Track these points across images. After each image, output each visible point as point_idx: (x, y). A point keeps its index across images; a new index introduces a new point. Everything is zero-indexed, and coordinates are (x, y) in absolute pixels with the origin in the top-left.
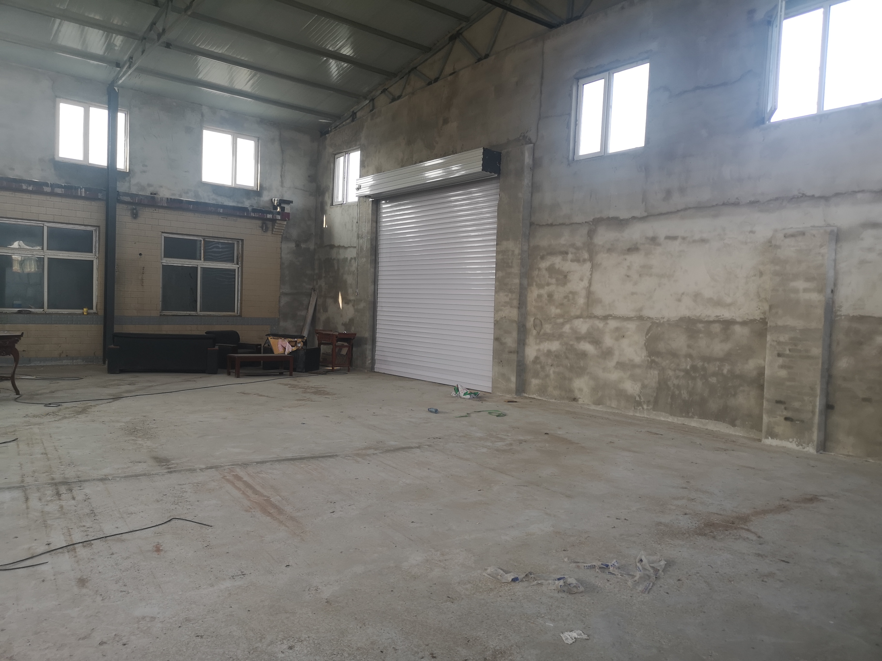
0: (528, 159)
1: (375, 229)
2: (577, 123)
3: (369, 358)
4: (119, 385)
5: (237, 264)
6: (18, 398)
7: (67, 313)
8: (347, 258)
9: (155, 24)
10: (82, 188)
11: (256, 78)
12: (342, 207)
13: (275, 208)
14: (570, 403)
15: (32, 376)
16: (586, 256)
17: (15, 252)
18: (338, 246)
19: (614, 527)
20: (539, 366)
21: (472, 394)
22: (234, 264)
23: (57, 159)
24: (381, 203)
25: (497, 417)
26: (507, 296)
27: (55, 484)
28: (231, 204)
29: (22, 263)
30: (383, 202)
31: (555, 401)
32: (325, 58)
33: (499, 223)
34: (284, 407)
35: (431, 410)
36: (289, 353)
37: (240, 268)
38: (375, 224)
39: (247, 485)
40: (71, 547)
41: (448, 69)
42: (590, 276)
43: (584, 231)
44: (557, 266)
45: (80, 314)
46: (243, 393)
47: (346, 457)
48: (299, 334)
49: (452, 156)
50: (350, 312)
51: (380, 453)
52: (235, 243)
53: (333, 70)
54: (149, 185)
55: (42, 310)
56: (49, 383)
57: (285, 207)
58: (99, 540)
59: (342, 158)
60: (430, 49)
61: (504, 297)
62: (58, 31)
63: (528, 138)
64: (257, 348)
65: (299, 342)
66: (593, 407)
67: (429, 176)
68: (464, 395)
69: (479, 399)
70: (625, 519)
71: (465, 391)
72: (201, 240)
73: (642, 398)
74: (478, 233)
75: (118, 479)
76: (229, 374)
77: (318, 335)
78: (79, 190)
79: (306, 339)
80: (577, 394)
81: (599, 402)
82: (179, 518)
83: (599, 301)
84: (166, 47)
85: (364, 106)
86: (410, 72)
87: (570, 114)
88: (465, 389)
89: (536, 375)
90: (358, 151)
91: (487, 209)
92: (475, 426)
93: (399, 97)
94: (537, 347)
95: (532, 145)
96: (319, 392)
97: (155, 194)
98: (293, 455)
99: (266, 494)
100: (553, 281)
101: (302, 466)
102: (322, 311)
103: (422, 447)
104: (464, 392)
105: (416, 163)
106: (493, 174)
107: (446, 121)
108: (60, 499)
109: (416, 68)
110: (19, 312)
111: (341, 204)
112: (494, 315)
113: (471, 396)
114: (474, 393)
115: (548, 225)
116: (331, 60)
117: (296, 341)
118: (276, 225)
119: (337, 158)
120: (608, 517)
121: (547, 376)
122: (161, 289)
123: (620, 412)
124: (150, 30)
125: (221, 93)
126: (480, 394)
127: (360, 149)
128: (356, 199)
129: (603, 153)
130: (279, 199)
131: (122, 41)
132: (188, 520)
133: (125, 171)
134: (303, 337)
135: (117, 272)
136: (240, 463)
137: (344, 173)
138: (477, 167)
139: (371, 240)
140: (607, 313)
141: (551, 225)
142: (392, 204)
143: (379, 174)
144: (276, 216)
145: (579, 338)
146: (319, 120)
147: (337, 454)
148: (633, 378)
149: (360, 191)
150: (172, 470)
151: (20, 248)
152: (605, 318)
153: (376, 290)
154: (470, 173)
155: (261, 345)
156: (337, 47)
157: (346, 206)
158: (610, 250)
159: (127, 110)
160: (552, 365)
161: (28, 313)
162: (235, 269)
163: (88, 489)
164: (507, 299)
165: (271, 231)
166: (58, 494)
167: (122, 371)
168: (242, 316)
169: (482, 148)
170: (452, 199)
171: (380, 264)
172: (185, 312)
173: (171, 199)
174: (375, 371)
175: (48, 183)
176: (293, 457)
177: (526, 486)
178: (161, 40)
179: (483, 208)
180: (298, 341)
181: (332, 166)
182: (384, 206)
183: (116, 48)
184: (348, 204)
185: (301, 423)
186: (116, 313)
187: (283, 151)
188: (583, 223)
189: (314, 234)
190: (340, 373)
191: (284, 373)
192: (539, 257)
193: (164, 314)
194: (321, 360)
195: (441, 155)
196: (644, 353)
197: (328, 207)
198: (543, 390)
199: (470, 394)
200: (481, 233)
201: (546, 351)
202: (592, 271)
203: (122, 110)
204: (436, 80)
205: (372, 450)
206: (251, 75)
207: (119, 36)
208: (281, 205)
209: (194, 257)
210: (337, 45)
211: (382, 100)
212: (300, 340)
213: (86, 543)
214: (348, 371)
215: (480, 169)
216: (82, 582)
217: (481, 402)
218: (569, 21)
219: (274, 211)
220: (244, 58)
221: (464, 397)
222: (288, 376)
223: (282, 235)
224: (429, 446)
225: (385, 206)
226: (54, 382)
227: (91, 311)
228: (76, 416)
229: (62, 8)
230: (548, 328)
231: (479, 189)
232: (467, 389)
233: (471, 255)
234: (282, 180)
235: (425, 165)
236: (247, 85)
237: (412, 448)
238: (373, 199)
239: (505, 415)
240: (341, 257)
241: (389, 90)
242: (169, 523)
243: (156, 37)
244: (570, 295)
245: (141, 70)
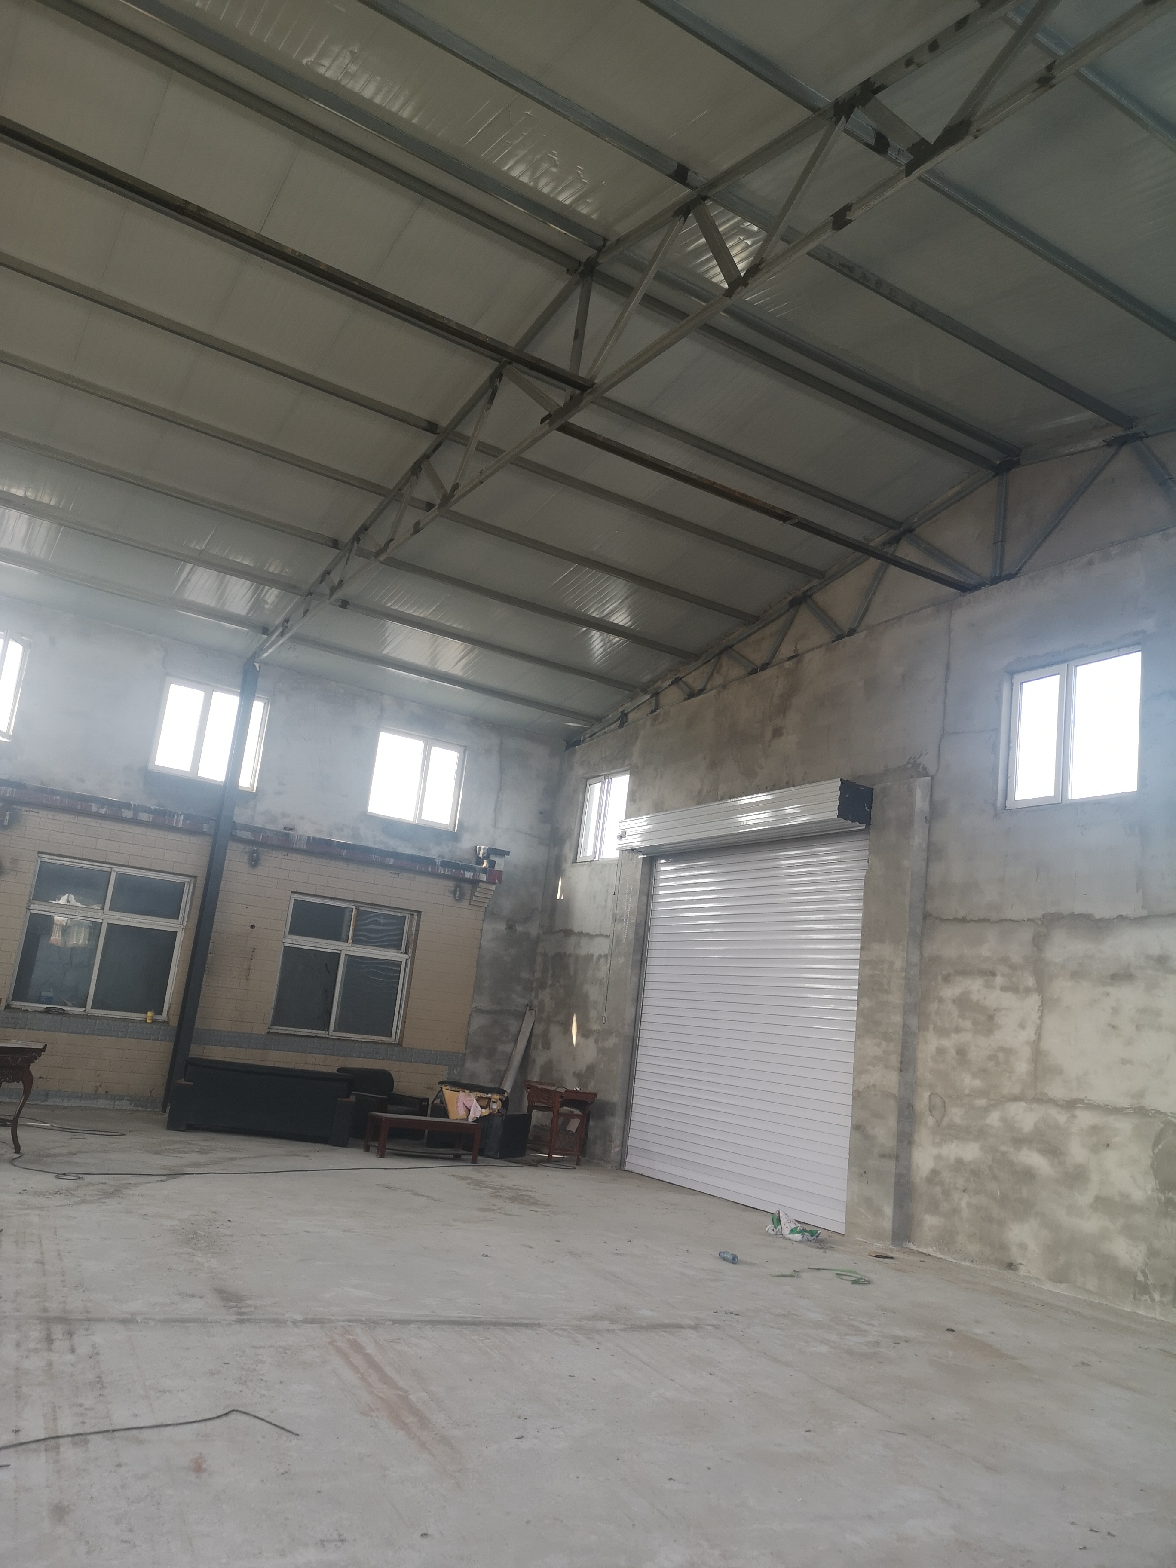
0: (920, 803)
1: (645, 907)
2: (1011, 745)
3: (617, 1142)
4: (180, 1152)
5: (406, 953)
6: (16, 1158)
7: (120, 1018)
8: (592, 955)
9: (329, 573)
10: (181, 815)
11: (472, 656)
12: (591, 865)
13: (479, 861)
14: (1001, 1272)
15: (45, 1121)
16: (1031, 982)
17: (61, 910)
18: (579, 932)
19: (1085, 1548)
20: (938, 1189)
21: (805, 1233)
22: (400, 952)
23: (150, 767)
24: (658, 863)
25: (853, 1283)
26: (879, 1045)
27: (48, 1321)
28: (409, 851)
29: (65, 930)
30: (663, 861)
31: (972, 1265)
32: (585, 629)
33: (866, 910)
34: (455, 1220)
35: (725, 1255)
36: (476, 1119)
37: (410, 959)
38: (644, 899)
39: (372, 1364)
40: (52, 1441)
41: (786, 650)
42: (1039, 1022)
43: (1026, 935)
44: (975, 997)
45: (141, 1022)
46: (387, 1187)
47: (555, 1329)
48: (497, 1086)
49: (784, 790)
50: (589, 1053)
51: (620, 1330)
52: (408, 916)
53: (595, 646)
54: (284, 815)
55: (84, 1009)
56: (70, 1137)
57: (495, 861)
58: (101, 1436)
59: (597, 787)
60: (755, 619)
61: (872, 1048)
62: (187, 580)
63: (921, 766)
64: (419, 1105)
65: (494, 1100)
66: (1048, 1286)
67: (744, 821)
68: (789, 1234)
69: (820, 1244)
70: (1109, 1534)
71: (793, 1226)
72: (353, 909)
73: (1149, 1277)
74: (828, 926)
75: (152, 1323)
76: (367, 1149)
77: (529, 1090)
78: (176, 817)
79: (508, 1096)
80: (1016, 1255)
81: (1060, 1277)
82: (244, 1410)
83: (1058, 1071)
84: (340, 606)
85: (642, 704)
86: (721, 653)
87: (997, 731)
88: (793, 1222)
89: (934, 1207)
90: (627, 774)
91: (844, 883)
92: (808, 1298)
93: (701, 691)
94: (935, 1151)
95: (929, 778)
96: (520, 1198)
97: (291, 829)
98: (459, 1315)
99: (401, 1384)
100: (967, 1024)
101: (474, 1338)
102: (540, 1046)
103: (702, 1327)
104: (791, 1227)
105: (722, 799)
106: (858, 823)
107: (778, 732)
108: (50, 1350)
109: (731, 647)
110: (47, 1011)
111: (591, 861)
112: (854, 1080)
113: (803, 1237)
114: (810, 1231)
115: (956, 920)
116: (594, 632)
117: (490, 1099)
118: (478, 889)
119: (590, 785)
120: (1072, 1523)
121: (956, 1211)
122: (276, 988)
123: (1105, 1303)
124: (321, 582)
125: (415, 677)
126: (821, 1234)
127: (629, 772)
128: (616, 855)
129: (1060, 800)
130: (488, 847)
131: (277, 597)
132: (258, 1418)
133: (250, 790)
134: (501, 1092)
135: (210, 953)
136: (364, 1319)
137: (600, 809)
138: (830, 811)
139: (637, 925)
140: (1075, 1095)
141: (964, 920)
142: (676, 866)
143: (658, 814)
144: (479, 875)
145: (1019, 1141)
146: (567, 722)
147: (541, 1322)
148: (1131, 1233)
149: (624, 841)
150: (245, 1317)
151: (68, 906)
152: (1071, 1105)
153: (639, 1014)
154: (817, 820)
155: (428, 1100)
156: (605, 612)
157: (599, 864)
158: (1076, 975)
159: (267, 698)
160: (965, 1191)
161: (60, 1014)
162: (401, 962)
163: (100, 1336)
164: (879, 1052)
165: (469, 901)
166: (49, 1340)
167: (191, 1128)
168: (402, 1045)
169: (840, 779)
170: (783, 862)
171: (649, 970)
172: (310, 1031)
173: (314, 838)
174: (626, 1168)
175: (131, 804)
176: (459, 1317)
177: (903, 1434)
178: (335, 597)
179: (838, 881)
180: (494, 1098)
181: (581, 797)
182: (663, 869)
183: (267, 607)
184: (601, 862)
185: (482, 1254)
186: (198, 1024)
187: (502, 770)
188: (1024, 921)
189: (540, 909)
190: (560, 1167)
191: (463, 1157)
192: (940, 977)
193: (275, 1032)
194: (530, 1137)
195: (767, 788)
196: (1151, 1184)
197: (567, 866)
198: (946, 1239)
199: (803, 1232)
200: (833, 925)
201: (952, 1161)
202: (1042, 1011)
203: (260, 697)
204: (765, 666)
205: (606, 1322)
206: (465, 651)
207: (274, 589)
208: (489, 857)
209: (336, 935)
210: (606, 609)
211: (671, 696)
212: (496, 1097)
213: (79, 1438)
214: (577, 1165)
215: (834, 814)
216: (60, 1512)
217: (823, 1250)
218: (995, 581)
219: (477, 866)
220: (457, 625)
221: (791, 1236)
222: (469, 1163)
223: (486, 907)
224: (716, 1327)
225: (665, 869)
226: (79, 1136)
227: (158, 1017)
228: (103, 1200)
229: (198, 548)
230: (956, 1115)
231: (832, 848)
232: (796, 1222)
233: (813, 964)
234: (496, 817)
235: (739, 804)
236: (457, 666)
237: (681, 1327)
238: (646, 856)
239: (868, 1282)
240: (583, 951)
241: (684, 679)
242: (224, 1419)
243: (328, 592)
244: (1001, 1056)
245: (299, 639)
